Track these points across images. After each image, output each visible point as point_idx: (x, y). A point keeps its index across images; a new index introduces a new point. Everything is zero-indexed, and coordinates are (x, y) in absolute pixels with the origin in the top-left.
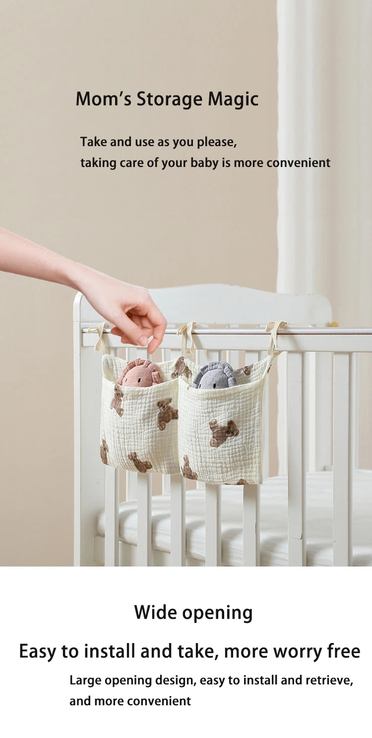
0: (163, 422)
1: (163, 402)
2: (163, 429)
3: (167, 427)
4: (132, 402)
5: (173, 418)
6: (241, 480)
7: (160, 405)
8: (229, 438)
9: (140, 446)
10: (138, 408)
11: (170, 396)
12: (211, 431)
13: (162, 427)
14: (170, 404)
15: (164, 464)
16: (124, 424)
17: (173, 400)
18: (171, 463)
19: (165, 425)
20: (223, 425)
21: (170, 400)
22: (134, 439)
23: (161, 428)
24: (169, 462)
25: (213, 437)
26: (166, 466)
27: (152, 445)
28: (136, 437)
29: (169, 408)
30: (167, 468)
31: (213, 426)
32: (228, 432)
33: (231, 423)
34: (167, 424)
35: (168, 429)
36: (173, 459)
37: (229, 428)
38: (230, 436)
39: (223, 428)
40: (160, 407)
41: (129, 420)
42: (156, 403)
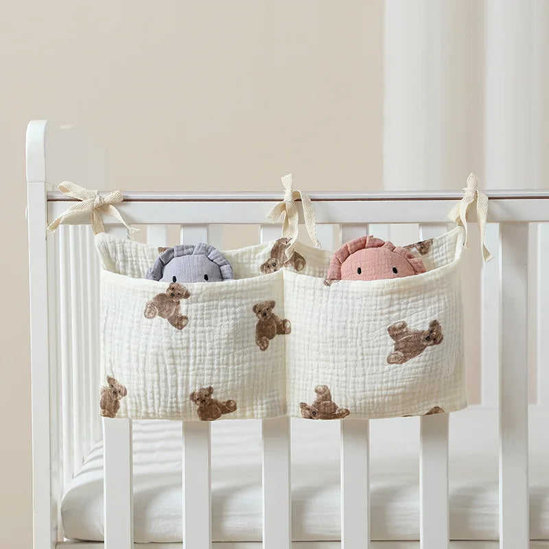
0: (264, 338)
1: (262, 306)
2: (265, 349)
3: (269, 346)
4: (209, 306)
5: (278, 333)
6: (435, 408)
7: (257, 310)
8: (429, 348)
9: (224, 376)
10: (222, 314)
11: (271, 299)
12: (391, 341)
13: (263, 345)
14: (273, 311)
15: (262, 404)
16: (189, 341)
17: (276, 305)
18: (274, 401)
19: (267, 342)
20: (420, 329)
21: (272, 304)
22: (213, 364)
23: (262, 347)
24: (271, 399)
25: (396, 350)
26: (264, 406)
27: (249, 375)
28: (216, 362)
29: (273, 316)
30: (267, 409)
31: (396, 332)
32: (428, 339)
33: (434, 324)
34: (270, 341)
35: (272, 349)
36: (278, 395)
37: (432, 332)
38: (431, 345)
39: (418, 334)
40: (257, 314)
41: (202, 335)
42: (251, 306)
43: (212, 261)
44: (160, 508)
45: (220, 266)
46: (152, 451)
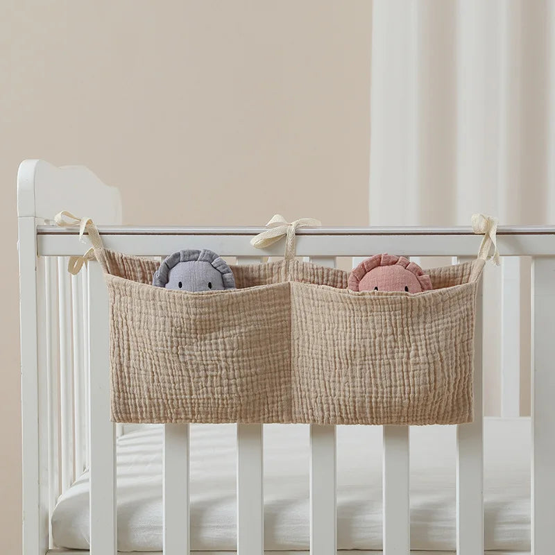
43: (215, 268)
44: (142, 519)
45: (222, 274)
46: (146, 463)
